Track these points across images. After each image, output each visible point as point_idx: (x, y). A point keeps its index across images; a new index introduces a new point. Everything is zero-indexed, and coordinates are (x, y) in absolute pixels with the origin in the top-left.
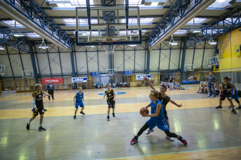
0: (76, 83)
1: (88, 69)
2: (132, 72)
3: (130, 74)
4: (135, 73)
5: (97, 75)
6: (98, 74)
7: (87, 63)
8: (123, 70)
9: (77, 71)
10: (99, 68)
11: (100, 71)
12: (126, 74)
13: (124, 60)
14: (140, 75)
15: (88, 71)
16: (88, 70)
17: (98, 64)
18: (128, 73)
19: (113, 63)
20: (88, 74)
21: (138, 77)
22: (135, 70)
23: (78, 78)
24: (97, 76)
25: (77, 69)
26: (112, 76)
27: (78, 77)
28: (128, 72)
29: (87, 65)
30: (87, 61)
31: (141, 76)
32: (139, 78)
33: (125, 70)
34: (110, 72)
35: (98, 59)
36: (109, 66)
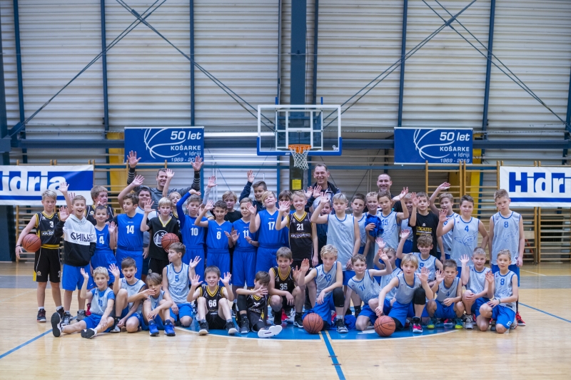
0: (10, 208)
1: (106, 103)
2: (466, 137)
3: (451, 156)
4: (491, 155)
5: (182, 154)
6: (188, 142)
7: (105, 47)
8: (393, 124)
9: (22, 111)
10: (193, 95)
11: (200, 124)
12: (414, 156)
13: (404, 40)
14: (531, 171)
15: (106, 121)
16: (107, 110)
17: (193, 64)
18: (435, 151)
19: (315, 63)
20: (105, 145)
21: (513, 183)
22: (485, 121)
23: (24, 169)
24: (178, 162)
25: (21, 103)
26: (305, 164)
27: (25, 160)
28: (435, 136)
29: (105, 71)
30: (104, 39)
31: (537, 176)
32: (518, 193)
33: (406, 126)
34: (288, 130)
35: (192, 22)
36: (280, 80)
